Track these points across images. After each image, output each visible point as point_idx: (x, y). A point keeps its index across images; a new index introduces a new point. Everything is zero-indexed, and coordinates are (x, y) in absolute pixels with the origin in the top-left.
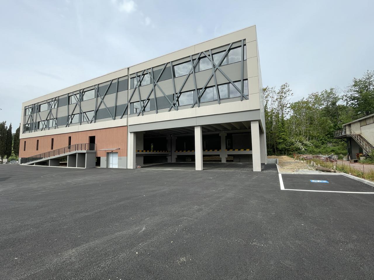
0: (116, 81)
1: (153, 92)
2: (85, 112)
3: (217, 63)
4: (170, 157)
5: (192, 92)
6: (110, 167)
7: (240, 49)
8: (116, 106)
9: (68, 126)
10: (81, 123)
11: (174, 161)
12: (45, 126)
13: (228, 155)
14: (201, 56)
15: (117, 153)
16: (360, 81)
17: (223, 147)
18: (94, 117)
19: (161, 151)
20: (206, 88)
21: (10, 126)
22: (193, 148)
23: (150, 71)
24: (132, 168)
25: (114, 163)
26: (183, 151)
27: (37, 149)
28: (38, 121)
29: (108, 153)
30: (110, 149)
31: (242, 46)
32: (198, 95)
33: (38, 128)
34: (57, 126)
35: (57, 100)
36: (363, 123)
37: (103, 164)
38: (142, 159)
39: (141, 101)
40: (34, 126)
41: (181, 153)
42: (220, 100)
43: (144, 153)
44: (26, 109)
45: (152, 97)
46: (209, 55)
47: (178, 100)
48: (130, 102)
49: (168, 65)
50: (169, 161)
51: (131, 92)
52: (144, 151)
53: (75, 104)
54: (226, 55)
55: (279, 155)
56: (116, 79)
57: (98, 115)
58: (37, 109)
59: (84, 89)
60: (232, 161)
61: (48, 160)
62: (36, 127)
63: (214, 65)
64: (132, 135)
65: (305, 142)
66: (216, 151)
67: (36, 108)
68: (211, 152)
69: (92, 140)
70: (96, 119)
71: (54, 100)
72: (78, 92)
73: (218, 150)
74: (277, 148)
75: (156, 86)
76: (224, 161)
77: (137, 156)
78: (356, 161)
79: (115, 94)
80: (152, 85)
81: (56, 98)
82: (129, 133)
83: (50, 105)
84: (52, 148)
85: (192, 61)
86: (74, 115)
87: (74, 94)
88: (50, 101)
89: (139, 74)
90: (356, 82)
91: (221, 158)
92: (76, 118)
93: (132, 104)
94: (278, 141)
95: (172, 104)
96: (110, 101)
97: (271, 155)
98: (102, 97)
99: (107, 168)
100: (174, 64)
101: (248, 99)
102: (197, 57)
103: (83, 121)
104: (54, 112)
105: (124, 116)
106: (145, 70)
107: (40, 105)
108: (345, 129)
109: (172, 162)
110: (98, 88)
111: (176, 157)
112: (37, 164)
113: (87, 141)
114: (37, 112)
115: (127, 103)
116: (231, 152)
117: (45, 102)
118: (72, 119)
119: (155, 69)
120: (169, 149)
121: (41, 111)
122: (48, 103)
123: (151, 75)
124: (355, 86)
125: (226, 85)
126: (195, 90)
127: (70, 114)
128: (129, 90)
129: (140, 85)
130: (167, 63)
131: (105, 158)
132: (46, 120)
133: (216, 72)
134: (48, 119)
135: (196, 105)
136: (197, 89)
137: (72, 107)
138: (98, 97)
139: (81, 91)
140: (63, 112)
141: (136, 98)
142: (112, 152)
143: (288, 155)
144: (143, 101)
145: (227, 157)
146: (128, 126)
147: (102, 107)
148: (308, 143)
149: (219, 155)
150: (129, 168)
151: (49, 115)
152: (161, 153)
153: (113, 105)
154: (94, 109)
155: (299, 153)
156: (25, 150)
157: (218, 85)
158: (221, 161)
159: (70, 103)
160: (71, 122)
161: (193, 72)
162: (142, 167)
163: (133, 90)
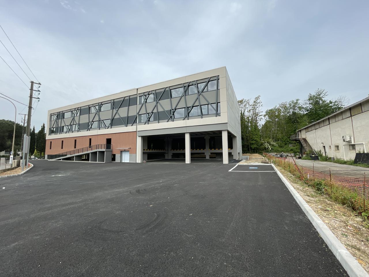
0: (128, 98)
1: (156, 108)
2: (103, 120)
3: (200, 90)
4: (167, 154)
5: (184, 109)
6: (123, 162)
7: (215, 82)
8: (128, 117)
9: (88, 130)
10: (99, 128)
11: (170, 158)
12: (68, 130)
13: (211, 153)
14: (190, 85)
15: (129, 151)
16: (314, 96)
17: (207, 146)
18: (110, 124)
19: (160, 150)
20: (193, 107)
21: (34, 128)
22: (184, 148)
23: (154, 92)
24: (140, 162)
25: (126, 158)
26: (177, 150)
27: (62, 148)
28: (62, 125)
29: (121, 151)
30: (122, 148)
31: (217, 80)
32: (188, 111)
33: (63, 131)
34: (79, 130)
35: (79, 110)
36: (307, 130)
37: (118, 160)
38: (146, 156)
39: (147, 113)
40: (59, 129)
41: (176, 152)
42: (202, 115)
43: (148, 151)
44: (51, 116)
45: (155, 111)
46: (195, 84)
47: (173, 114)
48: (139, 114)
49: (167, 89)
50: (166, 158)
51: (139, 106)
52: (148, 150)
53: (95, 114)
54: (207, 85)
55: (252, 153)
56: (128, 96)
57: (114, 122)
58: (62, 116)
59: (102, 102)
60: (215, 158)
61: (73, 157)
62: (60, 130)
63: (198, 92)
64: (140, 138)
65: (272, 143)
66: (202, 150)
67: (60, 115)
68: (198, 151)
69: (109, 141)
70: (112, 126)
71: (76, 109)
72: (97, 104)
73: (204, 149)
74: (251, 148)
75: (158, 103)
76: (208, 157)
77: (144, 153)
78: (300, 158)
79: (127, 108)
80: (155, 103)
81: (78, 108)
82: (138, 137)
83: (73, 113)
84: (75, 147)
85: (183, 87)
86: (94, 122)
87: (94, 106)
88: (74, 110)
89: (145, 94)
90: (311, 97)
91: (206, 155)
92: (95, 124)
93: (140, 116)
94: (252, 142)
95: (170, 117)
96: (123, 112)
97: (247, 153)
98: (117, 109)
99: (121, 163)
100: (171, 88)
101: (220, 116)
102: (187, 85)
103: (101, 127)
104: (77, 119)
105: (134, 124)
106: (149, 91)
107: (64, 113)
108: (299, 134)
109: (169, 158)
110: (114, 102)
111: (172, 154)
112: (63, 159)
113: (105, 142)
114: (62, 119)
115: (136, 114)
116: (213, 151)
117: (69, 111)
118: (92, 125)
119: (157, 91)
120: (166, 149)
121: (65, 117)
122: (72, 112)
123: (155, 95)
124: (309, 100)
125: (207, 105)
126: (185, 108)
127: (91, 121)
128: (138, 105)
129: (146, 102)
130: (166, 88)
131: (119, 155)
132: (70, 125)
133: (200, 96)
134: (72, 124)
135: (186, 118)
136: (187, 107)
137: (92, 116)
138: (113, 109)
139: (100, 104)
140: (84, 119)
141: (143, 111)
142: (125, 151)
143: (259, 153)
144: (148, 113)
145: (210, 154)
146: (137, 132)
147: (117, 117)
148: (274, 144)
149: (204, 153)
150: (137, 162)
151: (73, 121)
152: (160, 151)
153: (126, 116)
154: (111, 118)
155: (268, 152)
156: (51, 148)
157: (201, 105)
158: (205, 158)
159: (90, 113)
160: (91, 127)
161: (184, 95)
162: (147, 162)
163: (141, 105)
